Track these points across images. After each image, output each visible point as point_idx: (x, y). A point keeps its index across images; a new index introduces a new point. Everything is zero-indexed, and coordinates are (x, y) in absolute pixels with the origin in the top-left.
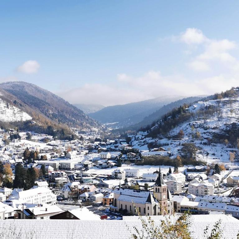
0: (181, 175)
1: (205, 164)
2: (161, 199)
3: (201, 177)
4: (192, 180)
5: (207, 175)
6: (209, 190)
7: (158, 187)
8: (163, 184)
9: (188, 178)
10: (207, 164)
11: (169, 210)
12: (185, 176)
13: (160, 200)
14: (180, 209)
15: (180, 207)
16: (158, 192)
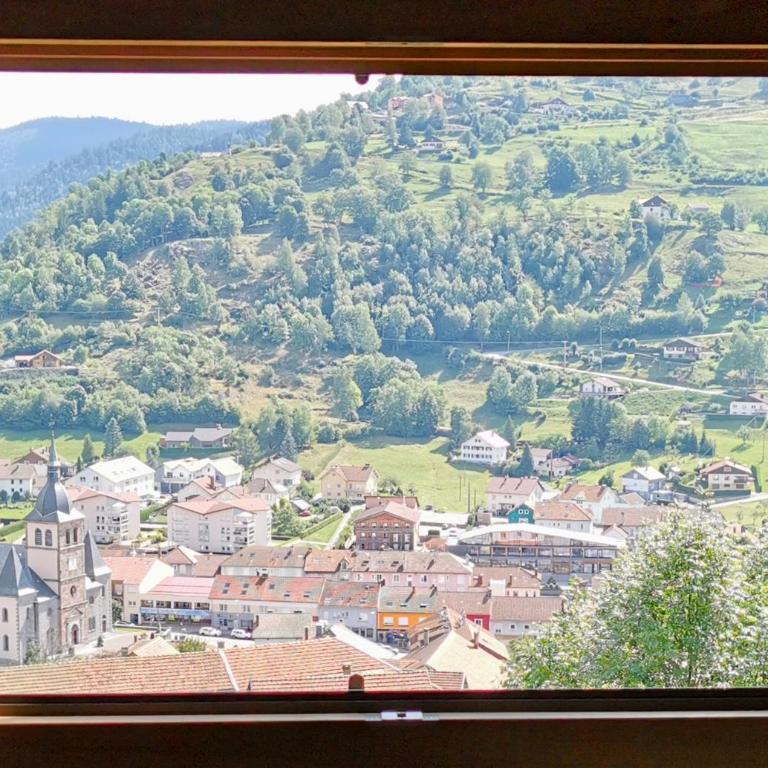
0: (133, 469)
1: (232, 419)
2: (59, 572)
3: (217, 471)
4: (183, 486)
5: (244, 462)
6: (253, 525)
7: (43, 528)
8: (66, 510)
9: (167, 481)
10: (242, 421)
11: (91, 616)
12: (154, 471)
13: (56, 578)
14: (136, 610)
15: (139, 604)
16: (44, 545)
